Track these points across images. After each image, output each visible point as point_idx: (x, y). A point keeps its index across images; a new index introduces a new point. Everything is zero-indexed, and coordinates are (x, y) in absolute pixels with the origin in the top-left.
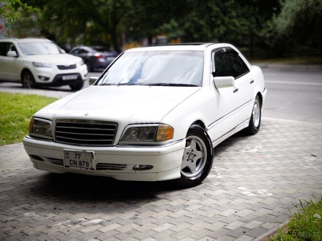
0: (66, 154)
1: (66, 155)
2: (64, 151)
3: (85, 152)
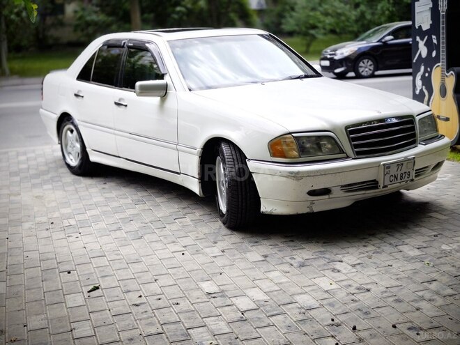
0: (387, 168)
1: (386, 171)
2: (384, 165)
3: (407, 160)
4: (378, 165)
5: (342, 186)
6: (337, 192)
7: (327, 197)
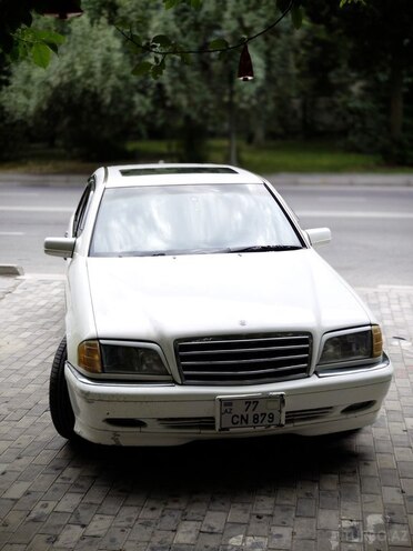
0: (225, 405)
1: (224, 408)
2: (220, 400)
3: (267, 397)
4: (211, 398)
5: (159, 419)
6: (153, 427)
7: (137, 429)
